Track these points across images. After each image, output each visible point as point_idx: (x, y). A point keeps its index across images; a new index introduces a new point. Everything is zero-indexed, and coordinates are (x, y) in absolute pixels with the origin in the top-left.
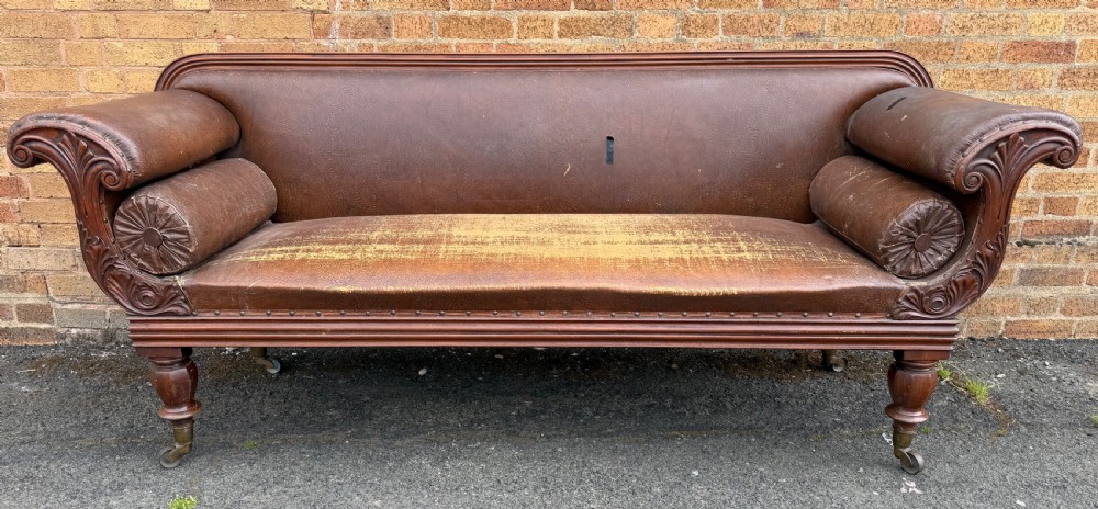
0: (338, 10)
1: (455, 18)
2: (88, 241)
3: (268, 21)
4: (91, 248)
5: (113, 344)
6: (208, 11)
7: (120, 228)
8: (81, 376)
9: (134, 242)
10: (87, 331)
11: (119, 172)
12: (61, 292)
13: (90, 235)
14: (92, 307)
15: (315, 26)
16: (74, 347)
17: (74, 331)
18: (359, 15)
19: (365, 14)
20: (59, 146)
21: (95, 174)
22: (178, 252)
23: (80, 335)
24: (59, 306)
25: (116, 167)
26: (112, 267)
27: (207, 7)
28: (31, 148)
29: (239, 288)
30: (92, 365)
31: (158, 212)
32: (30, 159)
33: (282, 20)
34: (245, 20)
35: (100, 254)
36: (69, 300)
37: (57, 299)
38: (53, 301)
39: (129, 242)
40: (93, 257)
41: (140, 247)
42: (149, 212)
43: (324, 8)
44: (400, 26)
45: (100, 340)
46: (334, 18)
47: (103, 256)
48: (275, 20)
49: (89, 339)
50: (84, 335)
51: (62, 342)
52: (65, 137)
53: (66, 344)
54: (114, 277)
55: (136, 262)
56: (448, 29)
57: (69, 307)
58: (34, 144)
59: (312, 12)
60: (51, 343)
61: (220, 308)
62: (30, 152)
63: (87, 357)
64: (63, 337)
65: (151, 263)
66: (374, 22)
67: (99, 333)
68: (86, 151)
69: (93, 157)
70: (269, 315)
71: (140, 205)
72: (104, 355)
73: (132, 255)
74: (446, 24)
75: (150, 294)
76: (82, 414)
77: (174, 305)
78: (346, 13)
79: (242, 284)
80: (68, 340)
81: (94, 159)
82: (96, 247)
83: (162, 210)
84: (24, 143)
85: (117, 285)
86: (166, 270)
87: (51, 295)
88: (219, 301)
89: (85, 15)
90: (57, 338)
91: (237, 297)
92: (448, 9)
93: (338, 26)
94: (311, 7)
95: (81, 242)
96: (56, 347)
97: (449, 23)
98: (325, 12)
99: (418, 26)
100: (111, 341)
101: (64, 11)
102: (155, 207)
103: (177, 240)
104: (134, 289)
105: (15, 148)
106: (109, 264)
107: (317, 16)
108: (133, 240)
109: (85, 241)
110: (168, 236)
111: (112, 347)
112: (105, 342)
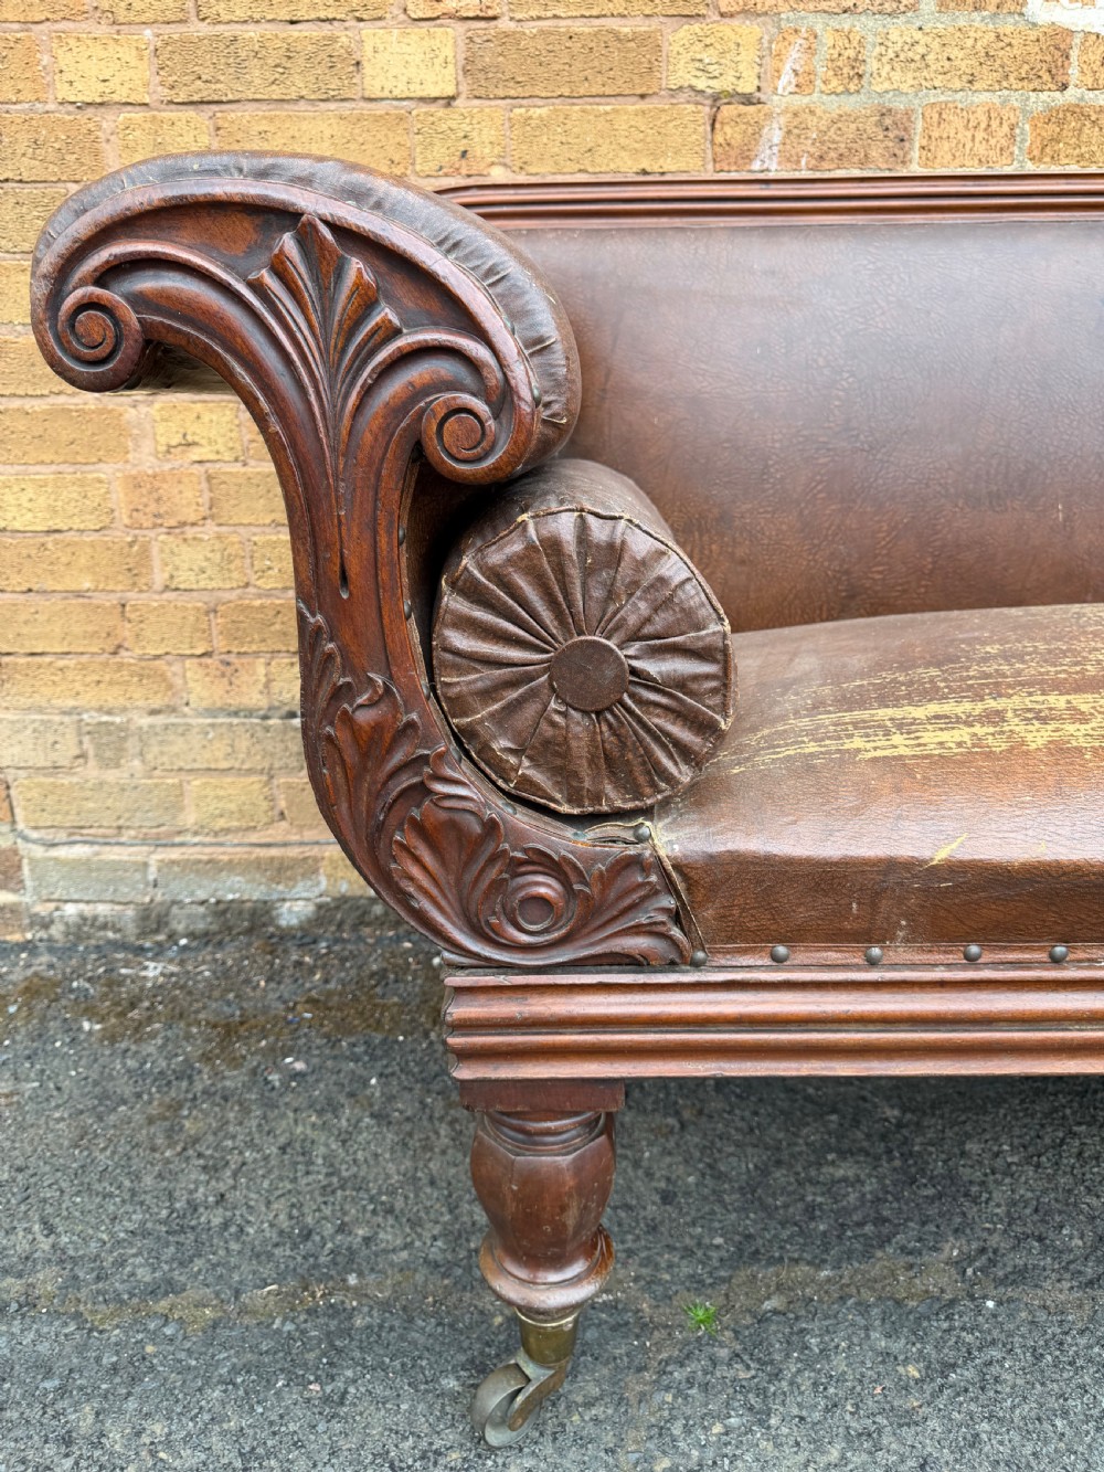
0: (782, 95)
1: (1077, 111)
2: (339, 693)
3: (601, 125)
4: (347, 719)
5: (161, 937)
6: (450, 100)
7: (461, 641)
8: (113, 1039)
9: (514, 694)
10: (103, 910)
11: (503, 398)
12: (46, 819)
13: (348, 667)
14: (113, 854)
15: (719, 139)
16: (73, 948)
17: (71, 910)
18: (835, 106)
19: (850, 104)
20: (258, 288)
21: (399, 409)
22: (677, 730)
23: (84, 919)
24: (39, 852)
25: (494, 376)
26: (422, 790)
27: (450, 91)
28: (139, 301)
29: (890, 866)
30: (133, 1006)
31: (625, 569)
32: (129, 349)
33: (640, 122)
34: (544, 124)
35: (374, 743)
36: (62, 836)
37: (35, 835)
38: (26, 839)
39: (488, 694)
40: (351, 755)
41: (531, 710)
42: (588, 572)
43: (747, 87)
44: (935, 134)
45: (131, 930)
46: (769, 116)
47: (390, 750)
48: (621, 123)
49: (104, 927)
50: (95, 918)
51: (42, 934)
52: (288, 243)
53: (50, 939)
54: (420, 829)
55: (503, 771)
56: (1055, 140)
57: (62, 853)
58: (147, 283)
59: (716, 98)
60: (17, 937)
61: (794, 937)
62: (131, 317)
63: (113, 982)
64: (46, 924)
65: (565, 774)
66: (871, 129)
67: (130, 912)
68: (368, 305)
69: (397, 333)
70: (972, 961)
71: (553, 546)
72: (153, 970)
73: (501, 744)
74: (1053, 128)
75: (546, 887)
76: (148, 1181)
77: (637, 930)
78: (800, 101)
79: (905, 850)
80: (56, 931)
81: (401, 343)
82: (364, 717)
83: (642, 565)
84: (110, 274)
85: (428, 858)
86: (616, 799)
87: (21, 826)
88: (802, 914)
89: (137, 115)
90: (32, 925)
91: (873, 897)
92: (1064, 87)
93: (777, 137)
94: (717, 85)
95: (308, 693)
96: (28, 946)
97: (1060, 123)
98: (748, 100)
99: (980, 135)
100: (157, 931)
101: (84, 106)
102: (614, 553)
103: (682, 683)
104: (493, 873)
105: (70, 302)
106: (407, 780)
107: (727, 111)
108: (512, 684)
109: (325, 692)
110: (653, 667)
111: (159, 944)
112: (143, 934)
